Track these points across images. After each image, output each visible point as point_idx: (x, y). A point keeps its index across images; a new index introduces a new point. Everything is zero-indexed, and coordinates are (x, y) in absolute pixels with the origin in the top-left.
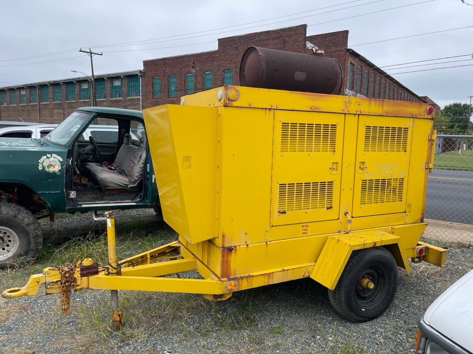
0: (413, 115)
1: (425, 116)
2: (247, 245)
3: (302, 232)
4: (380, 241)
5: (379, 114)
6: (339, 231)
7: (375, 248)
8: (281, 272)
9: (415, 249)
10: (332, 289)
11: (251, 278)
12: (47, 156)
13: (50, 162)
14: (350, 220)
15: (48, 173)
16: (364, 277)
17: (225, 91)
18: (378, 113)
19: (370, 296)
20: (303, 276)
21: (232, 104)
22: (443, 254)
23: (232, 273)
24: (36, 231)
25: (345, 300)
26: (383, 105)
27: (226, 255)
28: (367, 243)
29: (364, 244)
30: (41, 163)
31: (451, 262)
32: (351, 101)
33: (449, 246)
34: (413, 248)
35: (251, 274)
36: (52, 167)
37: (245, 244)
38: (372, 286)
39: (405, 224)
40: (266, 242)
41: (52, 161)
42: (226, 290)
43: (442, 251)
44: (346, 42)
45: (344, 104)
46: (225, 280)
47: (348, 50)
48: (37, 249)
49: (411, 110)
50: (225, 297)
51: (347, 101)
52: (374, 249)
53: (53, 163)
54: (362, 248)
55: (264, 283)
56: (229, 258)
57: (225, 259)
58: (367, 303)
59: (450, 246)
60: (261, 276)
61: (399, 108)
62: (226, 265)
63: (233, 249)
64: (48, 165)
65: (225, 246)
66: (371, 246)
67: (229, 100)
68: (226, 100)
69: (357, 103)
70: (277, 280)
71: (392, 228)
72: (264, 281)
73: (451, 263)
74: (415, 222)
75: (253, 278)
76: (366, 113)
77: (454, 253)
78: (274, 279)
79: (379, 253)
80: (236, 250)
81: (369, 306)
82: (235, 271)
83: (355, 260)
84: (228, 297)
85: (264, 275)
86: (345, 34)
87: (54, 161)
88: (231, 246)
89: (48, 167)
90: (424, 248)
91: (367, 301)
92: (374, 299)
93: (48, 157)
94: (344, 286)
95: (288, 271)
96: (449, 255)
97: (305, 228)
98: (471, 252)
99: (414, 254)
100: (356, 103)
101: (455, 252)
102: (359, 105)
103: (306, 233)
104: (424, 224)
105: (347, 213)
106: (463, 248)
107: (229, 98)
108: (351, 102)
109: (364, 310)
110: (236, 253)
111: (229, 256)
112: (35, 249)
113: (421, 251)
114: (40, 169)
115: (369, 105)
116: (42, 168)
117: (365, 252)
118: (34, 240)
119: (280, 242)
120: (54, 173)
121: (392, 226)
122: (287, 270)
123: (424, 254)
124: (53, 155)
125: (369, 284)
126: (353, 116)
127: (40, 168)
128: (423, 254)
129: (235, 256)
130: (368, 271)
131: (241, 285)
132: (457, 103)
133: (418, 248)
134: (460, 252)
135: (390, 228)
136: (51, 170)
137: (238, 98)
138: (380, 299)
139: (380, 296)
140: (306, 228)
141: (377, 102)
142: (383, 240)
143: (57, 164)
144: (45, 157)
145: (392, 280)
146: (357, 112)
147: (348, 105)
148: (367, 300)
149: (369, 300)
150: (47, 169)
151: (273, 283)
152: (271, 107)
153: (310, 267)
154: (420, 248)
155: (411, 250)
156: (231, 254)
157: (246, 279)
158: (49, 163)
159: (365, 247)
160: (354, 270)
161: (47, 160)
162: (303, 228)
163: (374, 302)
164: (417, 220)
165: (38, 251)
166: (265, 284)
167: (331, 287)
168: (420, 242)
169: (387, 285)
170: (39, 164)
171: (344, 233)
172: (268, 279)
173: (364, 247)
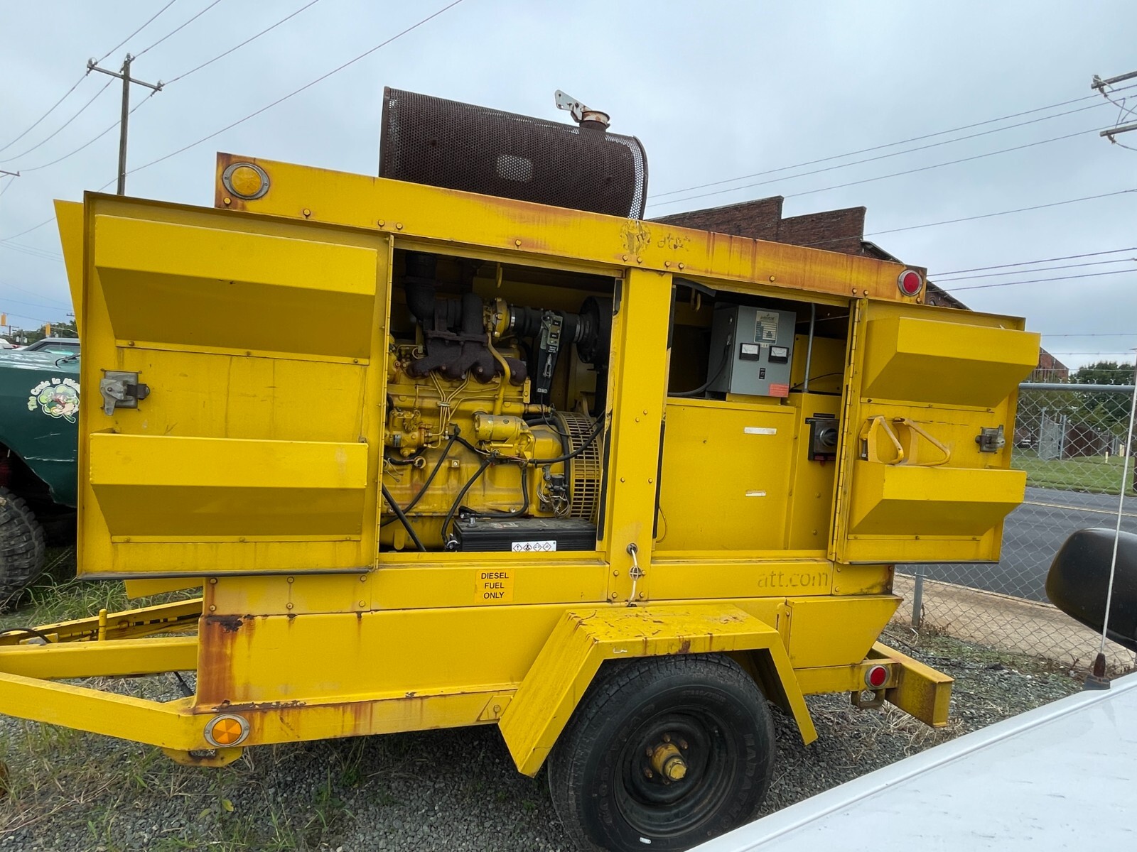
0: (855, 291)
1: (894, 299)
2: (292, 616)
3: (482, 590)
4: (705, 638)
5: (744, 277)
6: (610, 597)
7: (685, 656)
8: (402, 703)
9: (861, 668)
10: (527, 773)
11: (296, 712)
12: (51, 382)
13: (56, 394)
14: (636, 569)
15: (49, 419)
16: (659, 740)
17: (221, 169)
18: (739, 276)
19: (682, 799)
20: (478, 720)
21: (243, 207)
22: (939, 690)
23: (239, 691)
24: (12, 543)
25: (577, 808)
26: (754, 255)
27: (216, 638)
28: (656, 641)
29: (646, 642)
30: (34, 396)
31: (999, 709)
32: (650, 233)
33: (1010, 662)
34: (853, 666)
35: (302, 700)
36: (58, 405)
37: (287, 612)
38: (677, 771)
39: (831, 595)
40: (359, 613)
41: (61, 394)
42: (208, 741)
43: (937, 681)
44: (860, 228)
45: (625, 241)
46: (210, 710)
47: (865, 244)
48: (12, 581)
49: (848, 277)
50: (222, 758)
51: (636, 232)
52: (686, 660)
53: (61, 398)
54: (638, 653)
55: (339, 729)
56: (226, 648)
57: (214, 649)
58: (669, 820)
59: (1013, 664)
60: (331, 709)
61: (808, 268)
62: (215, 667)
63: (240, 624)
64: (50, 401)
65: (217, 613)
66: (672, 652)
67: (234, 195)
68: (224, 193)
69: (667, 241)
70: (385, 723)
71: (786, 604)
72: (341, 724)
73: (998, 711)
74: (865, 591)
75: (303, 712)
76: (700, 271)
77: (1017, 683)
78: (374, 721)
79: (701, 673)
80: (251, 627)
81: (669, 829)
82: (247, 687)
83: (616, 688)
84: (231, 758)
85: (341, 708)
86: (858, 214)
87: (65, 394)
88: (236, 613)
89: (50, 405)
90: (890, 667)
91: (668, 813)
92: (692, 807)
93: (54, 383)
94: (576, 765)
95: (426, 701)
96: (1000, 688)
97: (493, 581)
98: (1067, 685)
99: (855, 681)
100: (664, 242)
101: (1020, 680)
102: (675, 247)
103: (499, 595)
104: (892, 600)
105: (635, 549)
106: (1046, 673)
107: (232, 189)
108: (649, 236)
109: (647, 841)
110: (250, 636)
111: (229, 641)
112: (7, 581)
113: (878, 676)
114: (31, 408)
115: (710, 251)
116: (36, 407)
117: (651, 667)
118: (7, 560)
119: (405, 615)
120: (62, 419)
121: (788, 599)
122: (421, 698)
123: (891, 685)
124: (66, 381)
125: (671, 763)
126: (655, 275)
127: (32, 406)
128: (887, 684)
129: (249, 643)
130: (674, 725)
131: (261, 729)
132: (1107, 362)
133: (871, 666)
134: (1034, 682)
135: (782, 601)
136: (56, 411)
137: (267, 192)
138: (710, 811)
139: (710, 802)
140: (499, 580)
141: (736, 247)
142: (714, 635)
143: (70, 399)
144: (47, 383)
145: (749, 758)
146: (667, 267)
147: (636, 243)
148: (670, 809)
149: (675, 811)
150: (46, 410)
151: (373, 733)
152: (379, 227)
153: (502, 695)
154: (875, 665)
155: (848, 671)
156: (233, 638)
157: (279, 712)
158: (54, 398)
159: (650, 653)
160: (608, 719)
161: (51, 391)
162: (487, 580)
163: (689, 818)
164: (872, 587)
165: (16, 587)
166: (343, 732)
167: (525, 765)
168: (878, 647)
169: (733, 773)
170: (31, 398)
171: (624, 604)
172: (355, 720)
173: (645, 653)
